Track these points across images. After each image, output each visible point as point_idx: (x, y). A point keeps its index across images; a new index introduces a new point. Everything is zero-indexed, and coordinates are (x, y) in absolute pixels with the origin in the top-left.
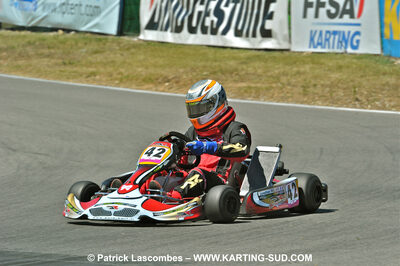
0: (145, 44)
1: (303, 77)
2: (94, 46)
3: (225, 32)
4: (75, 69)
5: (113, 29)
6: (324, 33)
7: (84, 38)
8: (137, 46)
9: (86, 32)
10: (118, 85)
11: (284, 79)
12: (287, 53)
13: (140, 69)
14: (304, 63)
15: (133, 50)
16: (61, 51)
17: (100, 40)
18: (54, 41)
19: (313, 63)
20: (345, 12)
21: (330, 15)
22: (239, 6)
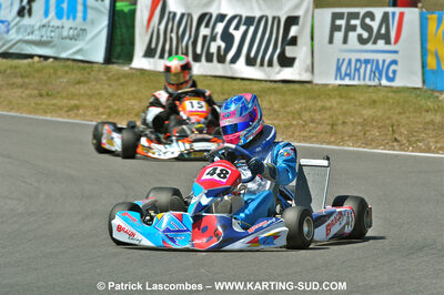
0: (138, 73)
1: (328, 113)
2: (77, 75)
3: (234, 60)
4: (54, 101)
5: (99, 56)
6: (353, 62)
7: (65, 66)
8: (126, 76)
9: (68, 59)
11: (306, 116)
12: (309, 86)
13: (132, 103)
14: (330, 97)
15: (123, 80)
16: (37, 81)
17: (84, 69)
18: (29, 69)
19: (341, 97)
20: (379, 36)
21: (362, 40)
22: (252, 29)
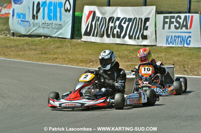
0: (84, 43)
2: (58, 44)
3: (124, 37)
4: (47, 56)
5: (69, 36)
6: (173, 37)
7: (54, 41)
8: (80, 44)
9: (56, 37)
10: (67, 64)
12: (154, 47)
13: (79, 56)
14: (162, 52)
15: (77, 46)
16: (41, 47)
17: (62, 41)
18: (39, 42)
19: (166, 52)
20: (183, 26)
21: (176, 28)
22: (131, 23)
